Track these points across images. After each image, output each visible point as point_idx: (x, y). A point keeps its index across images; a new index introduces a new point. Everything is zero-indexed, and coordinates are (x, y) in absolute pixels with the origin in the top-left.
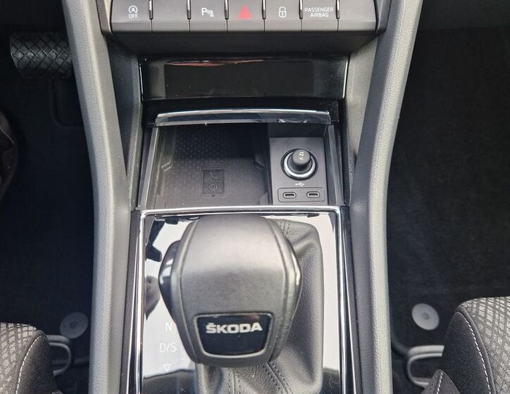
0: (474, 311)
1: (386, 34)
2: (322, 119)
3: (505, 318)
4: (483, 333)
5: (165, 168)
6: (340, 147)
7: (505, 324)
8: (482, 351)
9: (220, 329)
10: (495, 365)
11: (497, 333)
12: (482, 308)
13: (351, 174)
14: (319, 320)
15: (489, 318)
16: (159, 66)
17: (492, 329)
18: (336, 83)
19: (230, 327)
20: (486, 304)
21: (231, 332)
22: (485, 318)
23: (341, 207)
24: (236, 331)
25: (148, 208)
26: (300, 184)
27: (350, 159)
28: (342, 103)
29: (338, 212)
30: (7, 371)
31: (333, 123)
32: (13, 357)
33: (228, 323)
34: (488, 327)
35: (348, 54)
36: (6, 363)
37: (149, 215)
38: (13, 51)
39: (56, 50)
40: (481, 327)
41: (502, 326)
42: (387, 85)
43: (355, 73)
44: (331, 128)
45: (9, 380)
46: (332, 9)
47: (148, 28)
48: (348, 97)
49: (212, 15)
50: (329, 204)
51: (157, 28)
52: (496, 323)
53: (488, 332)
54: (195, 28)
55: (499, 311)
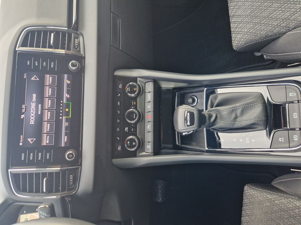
0: (235, 46)
1: (154, 79)
2: (179, 95)
3: (237, 38)
4: (241, 44)
5: (195, 145)
6: (187, 89)
7: (238, 38)
8: (246, 44)
9: (189, 122)
10: (250, 40)
11: (241, 40)
12: (235, 42)
13: (195, 85)
14: (232, 94)
15: (237, 42)
16: (163, 145)
17: (240, 42)
18: (168, 90)
19: (188, 120)
20: (234, 41)
21: (189, 120)
22: (237, 44)
23: (205, 88)
24: (189, 118)
25: (205, 148)
26: (199, 100)
27: (190, 86)
28: (174, 89)
29: (206, 89)
30: (256, 192)
31: (180, 91)
32: (252, 191)
33: (187, 120)
34: (239, 43)
35: (160, 88)
36: (253, 193)
37: (207, 147)
38: (159, 201)
39: (159, 186)
40: (239, 45)
41: (239, 39)
42: (169, 78)
43: (165, 85)
44: (182, 92)
45: (259, 192)
46: (148, 93)
47: (153, 143)
48: (172, 87)
49: (149, 126)
50: (204, 91)
51: (152, 141)
52: (238, 40)
53: (241, 43)
54: (153, 130)
55: (234, 40)
